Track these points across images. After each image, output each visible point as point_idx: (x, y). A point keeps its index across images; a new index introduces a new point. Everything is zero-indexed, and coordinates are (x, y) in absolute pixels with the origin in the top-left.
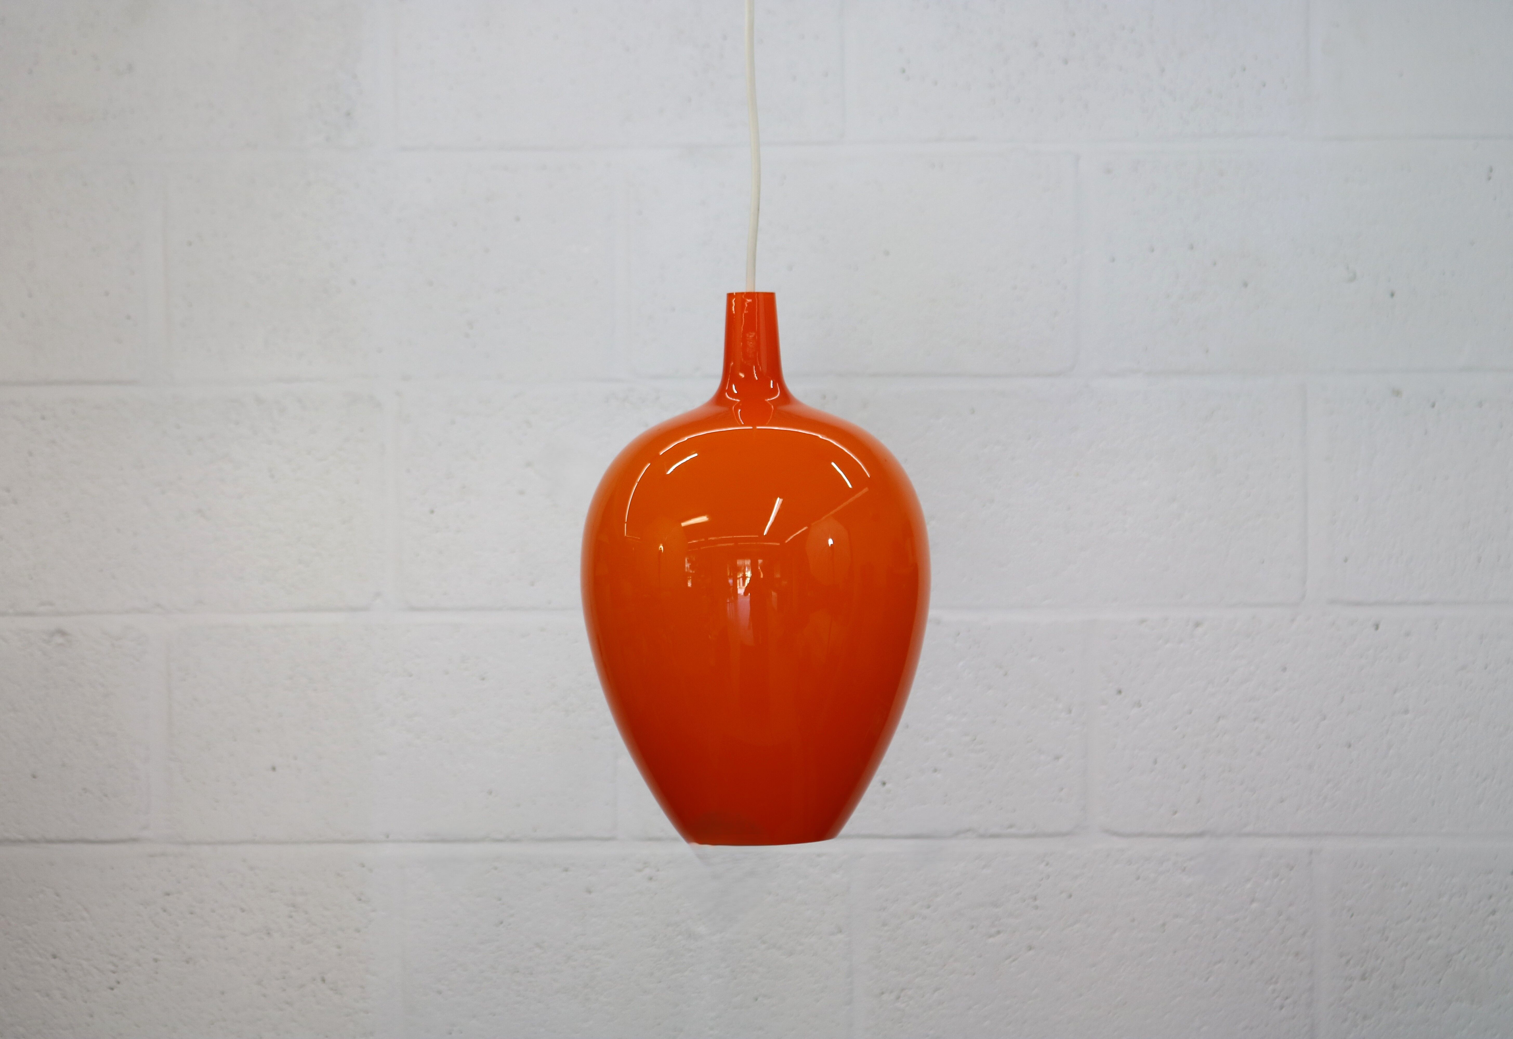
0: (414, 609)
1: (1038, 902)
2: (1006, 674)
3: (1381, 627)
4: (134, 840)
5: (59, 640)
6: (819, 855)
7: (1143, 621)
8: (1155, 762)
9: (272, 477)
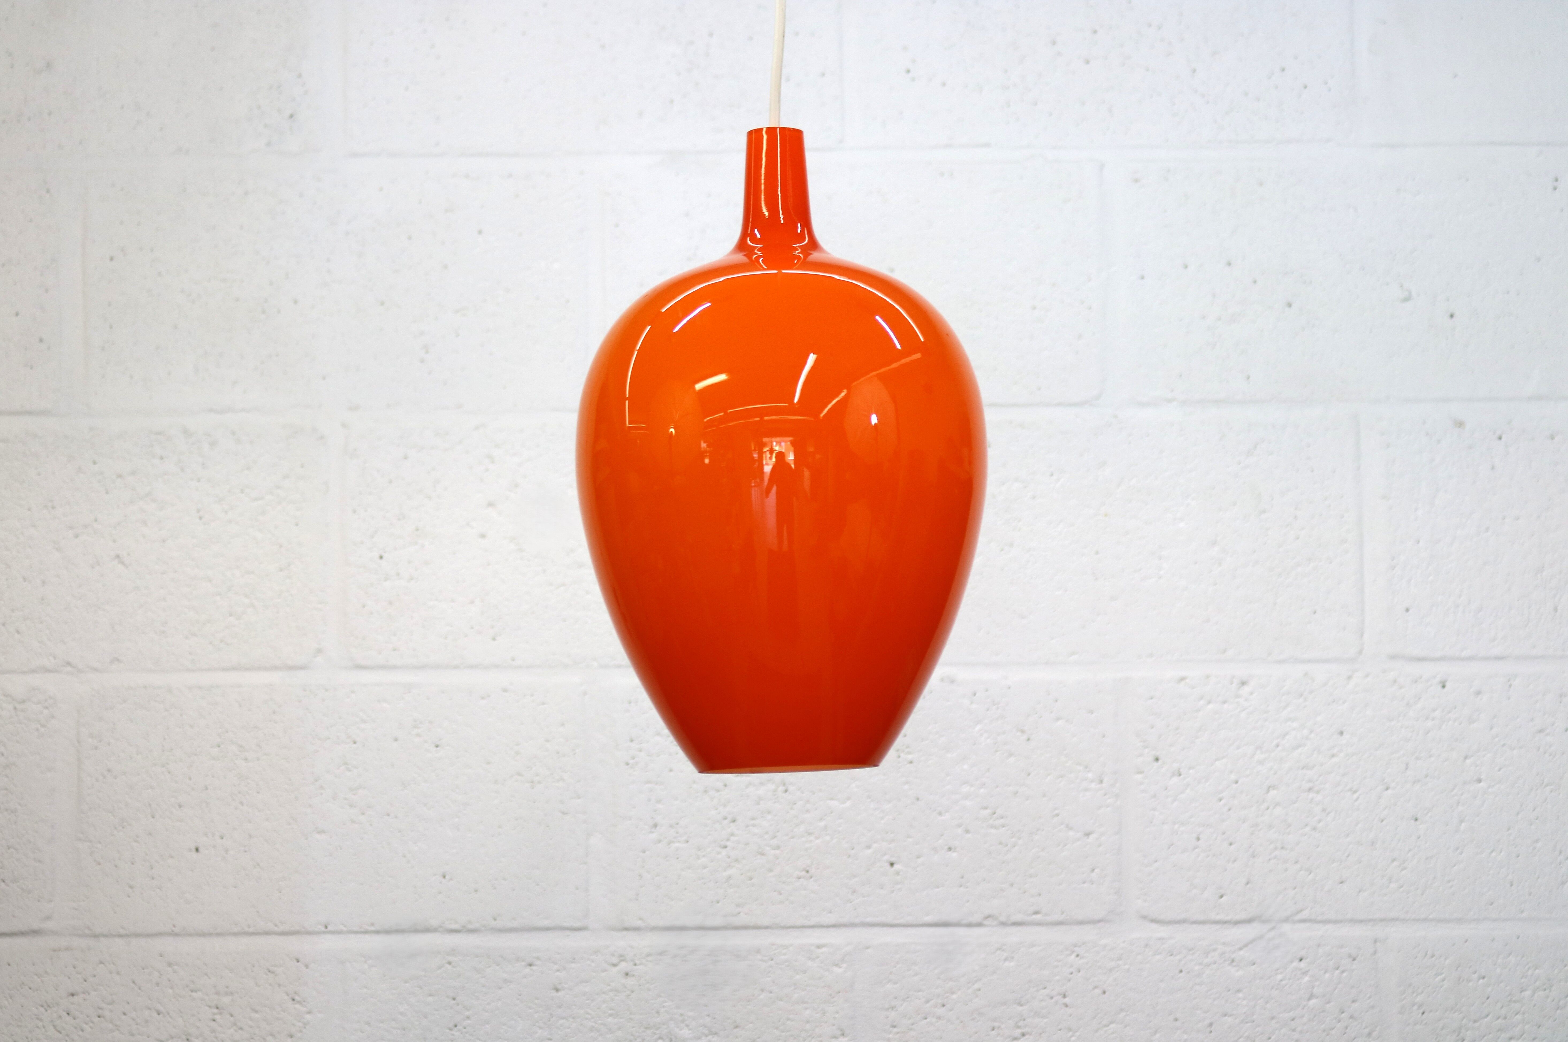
0: (359, 667)
1: (1067, 1000)
2: (1029, 739)
3: (1449, 685)
4: (35, 932)
6: (819, 947)
7: (1183, 679)
8: (1198, 839)
9: (201, 518)
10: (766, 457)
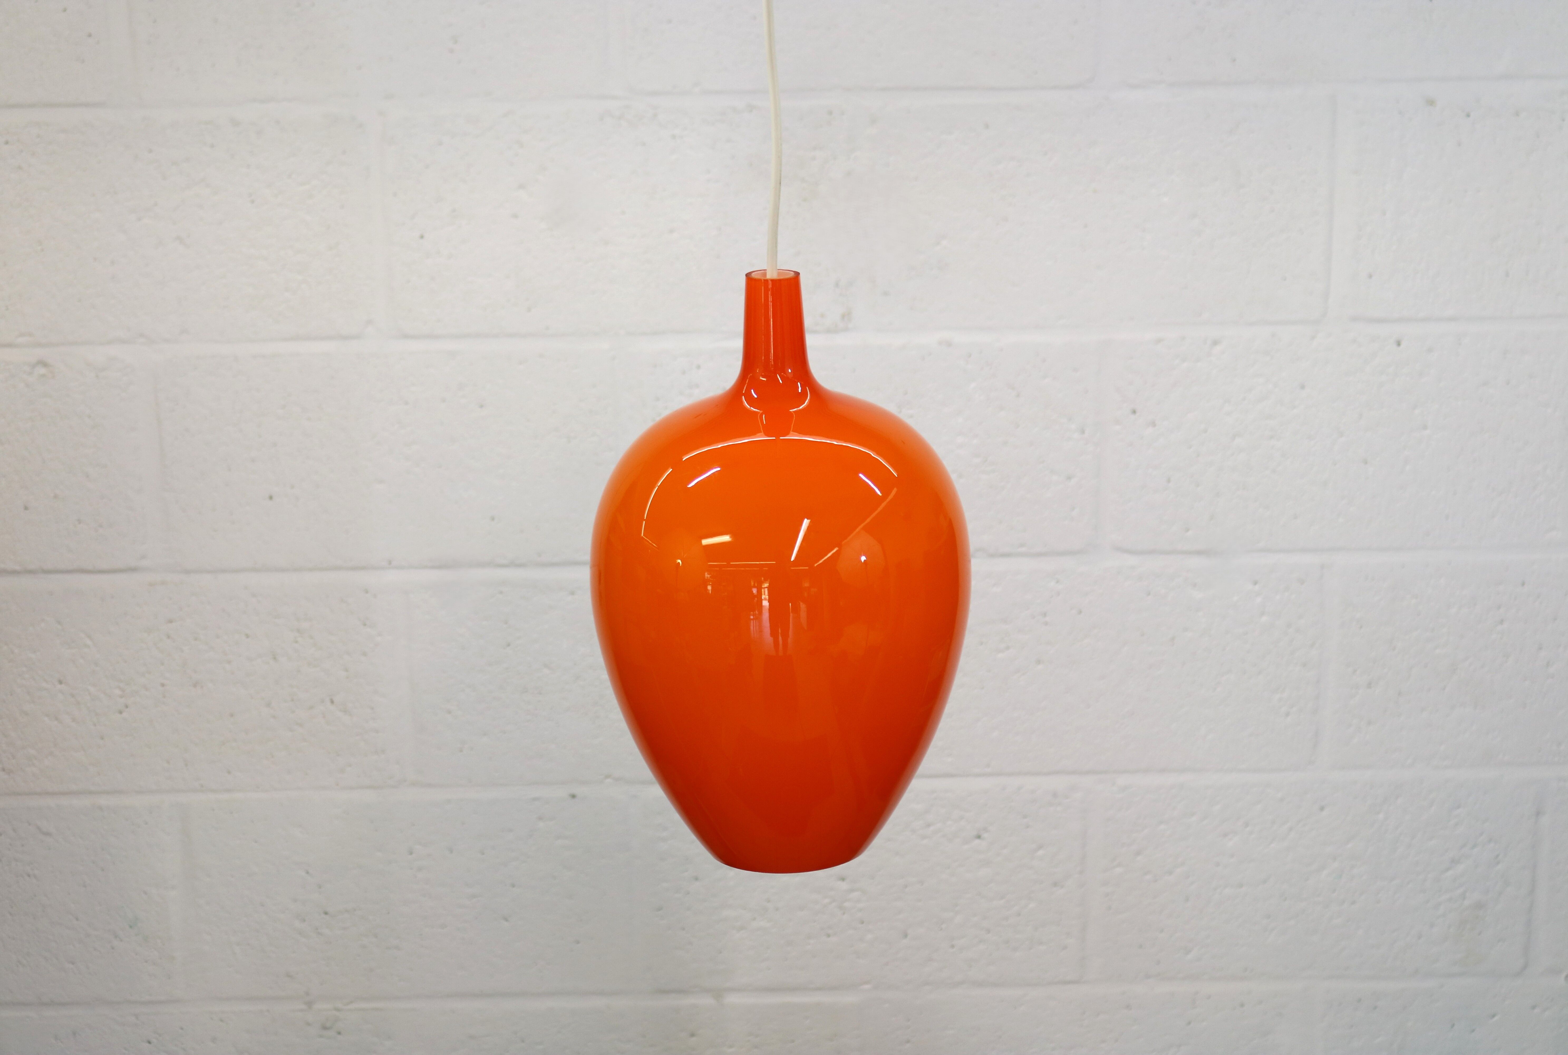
0: (406, 336)
1: (1047, 618)
2: (1018, 396)
3: (1403, 344)
4: (133, 570)
5: (42, 370)
7: (1159, 341)
8: (1169, 481)
9: (253, 202)
10: (764, 592)
